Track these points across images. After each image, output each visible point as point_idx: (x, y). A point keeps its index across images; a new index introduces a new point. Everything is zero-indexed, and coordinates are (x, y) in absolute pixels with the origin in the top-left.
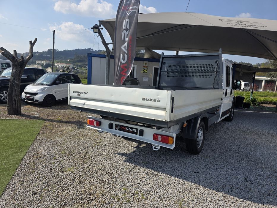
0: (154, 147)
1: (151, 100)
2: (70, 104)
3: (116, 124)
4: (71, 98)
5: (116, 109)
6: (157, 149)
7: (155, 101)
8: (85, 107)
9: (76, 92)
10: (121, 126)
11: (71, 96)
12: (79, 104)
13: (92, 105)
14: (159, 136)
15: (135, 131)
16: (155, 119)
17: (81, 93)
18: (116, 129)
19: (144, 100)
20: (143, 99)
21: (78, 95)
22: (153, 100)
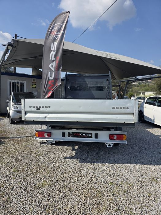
0: (107, 145)
1: (121, 108)
2: (25, 119)
3: (68, 132)
4: (26, 113)
5: (86, 118)
6: (110, 146)
7: (124, 108)
8: (47, 120)
9: (33, 107)
10: (74, 133)
11: (26, 111)
12: (38, 118)
13: (57, 118)
14: (115, 136)
15: (90, 135)
16: (125, 122)
17: (41, 107)
18: (69, 136)
19: (115, 109)
20: (113, 108)
21: (37, 109)
22: (123, 108)
